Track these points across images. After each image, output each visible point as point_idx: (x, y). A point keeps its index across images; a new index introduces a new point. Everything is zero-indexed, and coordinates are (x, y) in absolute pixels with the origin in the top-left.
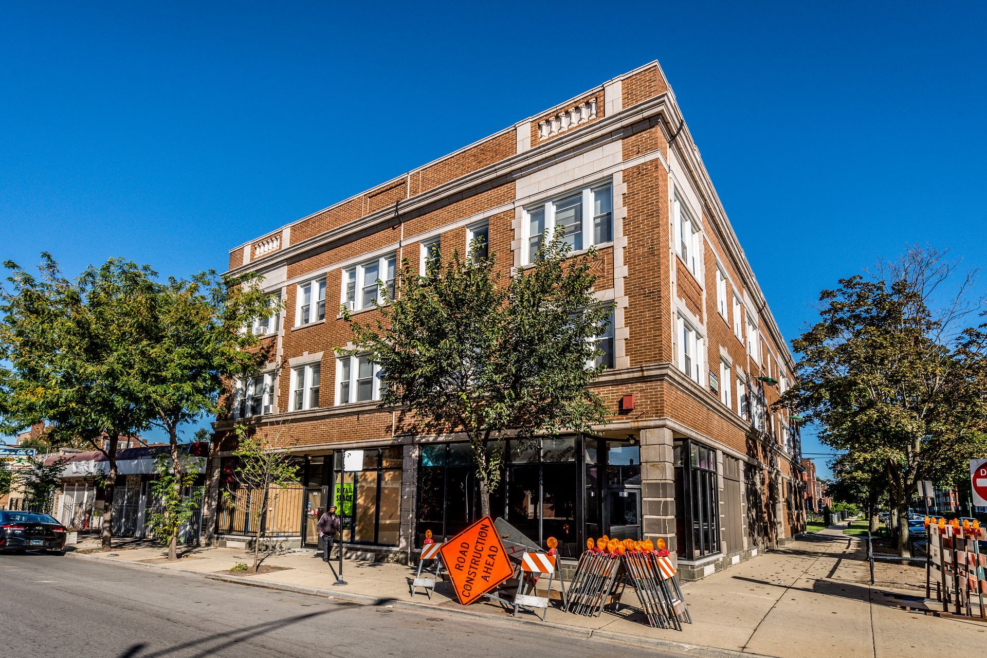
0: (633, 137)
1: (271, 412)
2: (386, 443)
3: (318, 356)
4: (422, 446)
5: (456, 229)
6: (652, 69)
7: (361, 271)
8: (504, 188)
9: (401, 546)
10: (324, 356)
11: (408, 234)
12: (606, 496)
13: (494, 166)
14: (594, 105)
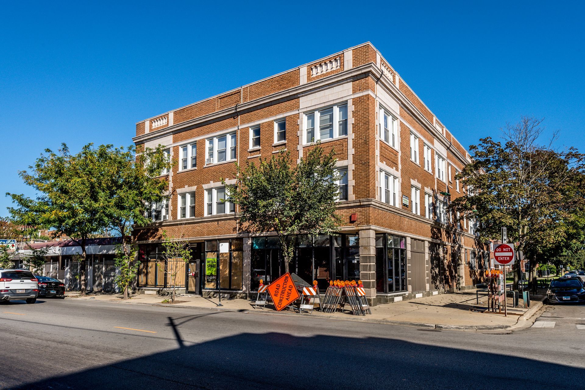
0: (358, 81)
1: (167, 219)
2: (234, 236)
3: (194, 188)
4: (253, 238)
5: (268, 122)
6: (367, 46)
7: (216, 140)
8: (293, 101)
9: (243, 290)
10: (197, 188)
11: (243, 123)
12: (345, 263)
13: (288, 90)
14: (339, 61)
